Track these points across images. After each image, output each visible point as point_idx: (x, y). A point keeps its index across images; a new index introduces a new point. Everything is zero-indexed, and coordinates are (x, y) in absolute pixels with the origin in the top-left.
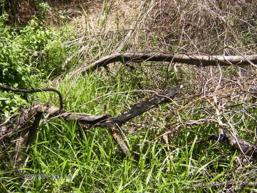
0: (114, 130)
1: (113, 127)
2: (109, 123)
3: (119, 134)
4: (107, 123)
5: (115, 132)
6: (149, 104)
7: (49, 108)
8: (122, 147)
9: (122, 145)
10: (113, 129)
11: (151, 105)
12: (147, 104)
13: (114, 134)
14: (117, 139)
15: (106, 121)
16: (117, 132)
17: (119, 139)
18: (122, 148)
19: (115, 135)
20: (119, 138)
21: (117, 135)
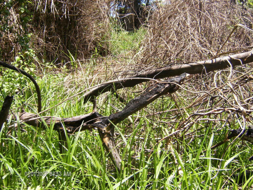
0: (105, 133)
1: (103, 128)
2: (99, 123)
3: (111, 139)
4: (96, 123)
5: (106, 135)
6: (149, 94)
7: (24, 114)
8: (115, 158)
9: (115, 155)
10: (104, 131)
11: (153, 95)
12: (146, 94)
13: (105, 138)
14: (108, 145)
15: (95, 121)
16: (109, 136)
17: (112, 146)
18: (115, 160)
19: (106, 140)
20: (112, 144)
21: (109, 140)
